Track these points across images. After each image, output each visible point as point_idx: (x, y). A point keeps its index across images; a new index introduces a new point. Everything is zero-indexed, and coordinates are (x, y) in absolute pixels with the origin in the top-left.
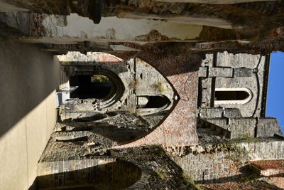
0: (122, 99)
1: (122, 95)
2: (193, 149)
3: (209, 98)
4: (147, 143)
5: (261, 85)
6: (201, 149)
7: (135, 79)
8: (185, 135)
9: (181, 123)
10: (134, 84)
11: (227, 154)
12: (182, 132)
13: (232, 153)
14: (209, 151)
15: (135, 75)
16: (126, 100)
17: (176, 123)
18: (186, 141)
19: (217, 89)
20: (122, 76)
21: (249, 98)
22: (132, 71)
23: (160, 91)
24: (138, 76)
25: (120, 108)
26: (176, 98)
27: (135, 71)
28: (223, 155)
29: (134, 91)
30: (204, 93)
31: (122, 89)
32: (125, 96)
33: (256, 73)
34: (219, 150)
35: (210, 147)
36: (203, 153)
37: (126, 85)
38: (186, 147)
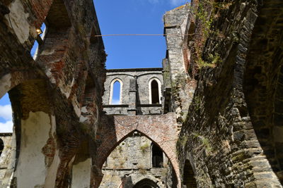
0: (155, 181)
1: (152, 181)
2: (178, 116)
3: (157, 108)
4: (175, 156)
5: (146, 72)
6: (179, 110)
7: (138, 169)
8: (167, 124)
9: (157, 127)
10: (142, 170)
11: (180, 89)
12: (164, 126)
13: (180, 86)
14: (179, 103)
15: (134, 170)
16: (156, 177)
17: (157, 132)
18: (172, 122)
19: (151, 103)
20: (135, 181)
21: (156, 79)
22: (131, 172)
23: (147, 148)
24: (135, 167)
25: (163, 183)
26: (136, 133)
27: (130, 170)
28: (181, 92)
29: (148, 170)
30: (153, 112)
31: (147, 181)
32: (152, 178)
33: (137, 77)
34: (178, 95)
35: (177, 103)
36: (181, 107)
37: (143, 177)
38: (177, 122)
